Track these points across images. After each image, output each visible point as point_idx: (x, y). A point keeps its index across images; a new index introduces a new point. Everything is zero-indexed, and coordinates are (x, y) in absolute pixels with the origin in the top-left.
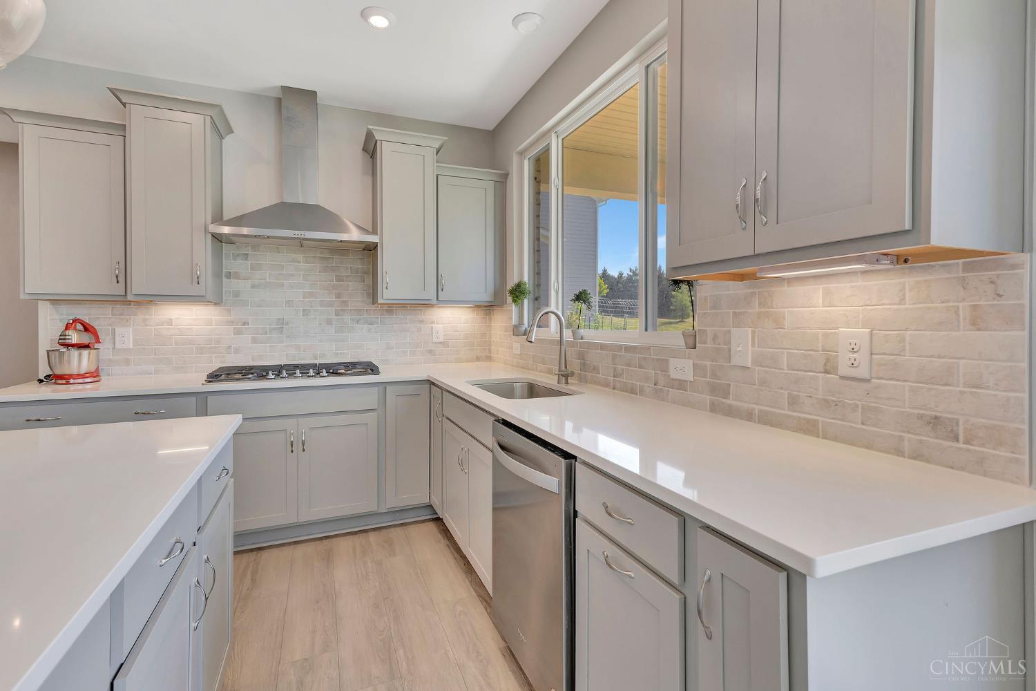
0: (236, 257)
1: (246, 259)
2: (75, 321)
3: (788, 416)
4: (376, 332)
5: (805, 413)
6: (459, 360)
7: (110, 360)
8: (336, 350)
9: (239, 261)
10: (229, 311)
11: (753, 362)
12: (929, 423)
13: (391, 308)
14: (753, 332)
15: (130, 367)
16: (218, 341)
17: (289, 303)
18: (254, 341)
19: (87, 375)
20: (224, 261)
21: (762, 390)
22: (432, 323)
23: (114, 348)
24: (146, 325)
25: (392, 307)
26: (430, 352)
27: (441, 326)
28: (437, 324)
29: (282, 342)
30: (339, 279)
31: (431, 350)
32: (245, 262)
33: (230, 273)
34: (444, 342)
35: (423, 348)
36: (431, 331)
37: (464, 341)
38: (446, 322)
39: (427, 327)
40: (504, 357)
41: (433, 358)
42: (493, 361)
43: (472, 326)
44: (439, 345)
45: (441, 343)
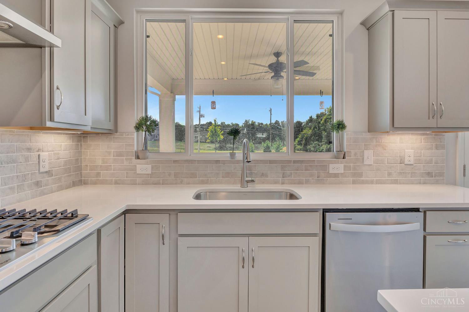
3: (388, 180)
5: (394, 177)
11: (374, 163)
12: (427, 174)
14: (374, 151)
21: (377, 172)
22: (39, 150)
26: (38, 184)
27: (47, 153)
28: (43, 151)
31: (38, 181)
34: (49, 171)
35: (31, 180)
36: (38, 160)
37: (64, 168)
38: (50, 149)
39: (34, 156)
40: (114, 178)
41: (39, 190)
42: (85, 184)
43: (69, 152)
44: (45, 174)
45: (46, 172)
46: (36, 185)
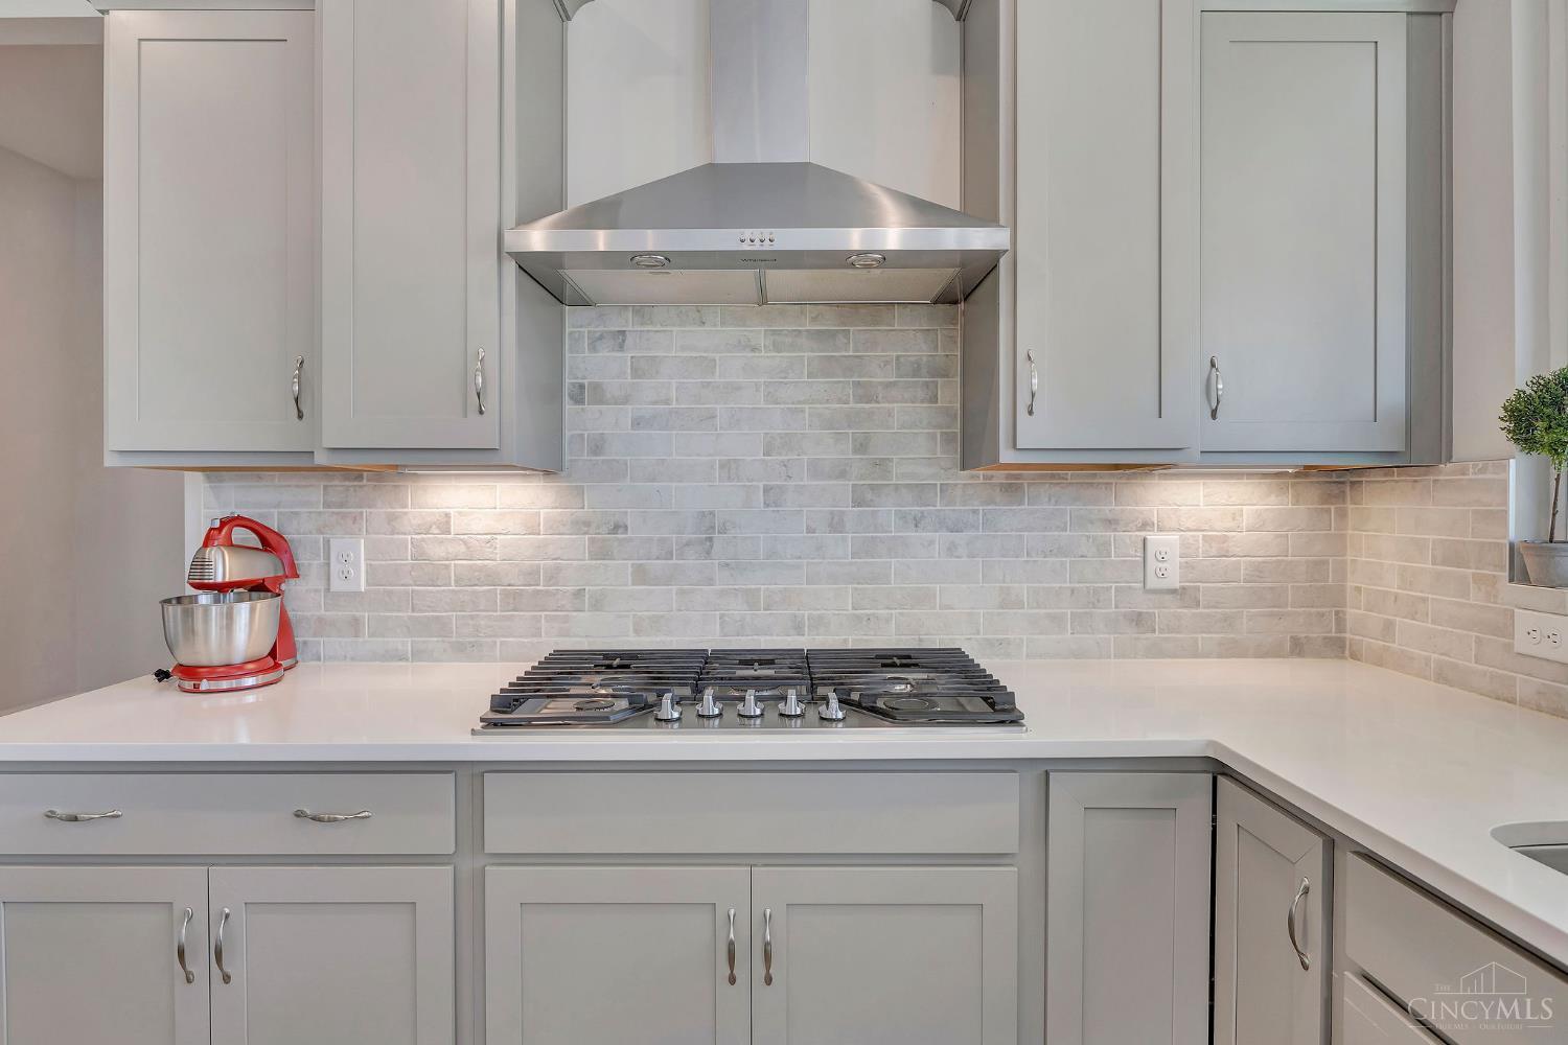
0: (595, 342)
1: (621, 347)
2: (229, 522)
4: (971, 556)
6: (1232, 650)
7: (320, 620)
8: (854, 608)
9: (605, 353)
10: (580, 491)
13: (1017, 481)
15: (361, 640)
16: (553, 577)
17: (729, 468)
18: (641, 576)
19: (250, 666)
20: (567, 355)
22: (1145, 525)
23: (328, 590)
24: (393, 533)
25: (1017, 477)
26: (1139, 620)
27: (1174, 537)
28: (1160, 529)
29: (710, 581)
30: (866, 394)
31: (1140, 614)
32: (619, 354)
33: (582, 386)
34: (1184, 588)
35: (1116, 607)
36: (1140, 554)
37: (1251, 587)
38: (1190, 524)
39: (1128, 541)
40: (1436, 656)
41: (1147, 639)
42: (1354, 656)
43: (1277, 536)
44: (1168, 597)
45: (1173, 591)
46: (1134, 623)
